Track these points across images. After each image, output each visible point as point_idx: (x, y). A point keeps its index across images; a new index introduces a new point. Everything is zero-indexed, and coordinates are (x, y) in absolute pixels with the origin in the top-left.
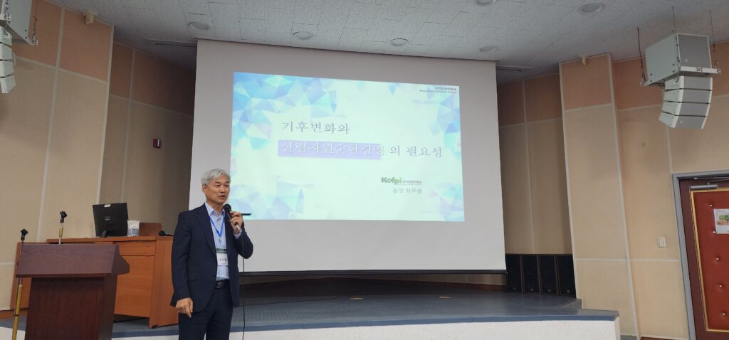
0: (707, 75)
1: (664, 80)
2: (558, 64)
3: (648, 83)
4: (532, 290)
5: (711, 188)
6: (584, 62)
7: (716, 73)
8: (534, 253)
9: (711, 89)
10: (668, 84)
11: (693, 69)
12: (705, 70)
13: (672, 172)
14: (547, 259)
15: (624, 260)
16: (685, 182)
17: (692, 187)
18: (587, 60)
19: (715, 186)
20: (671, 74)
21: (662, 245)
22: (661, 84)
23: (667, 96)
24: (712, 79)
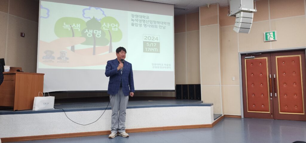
0: (251, 12)
1: (236, 14)
2: (199, 7)
3: (230, 15)
4: (185, 98)
5: (252, 58)
6: (208, 6)
7: (255, 11)
8: (187, 84)
9: (253, 18)
10: (237, 15)
11: (246, 9)
12: (251, 10)
13: (239, 52)
14: (191, 86)
15: (219, 85)
16: (243, 55)
17: (246, 57)
18: (210, 6)
19: (254, 57)
20: (238, 11)
21: (233, 80)
22: (234, 16)
23: (237, 20)
24: (253, 14)
